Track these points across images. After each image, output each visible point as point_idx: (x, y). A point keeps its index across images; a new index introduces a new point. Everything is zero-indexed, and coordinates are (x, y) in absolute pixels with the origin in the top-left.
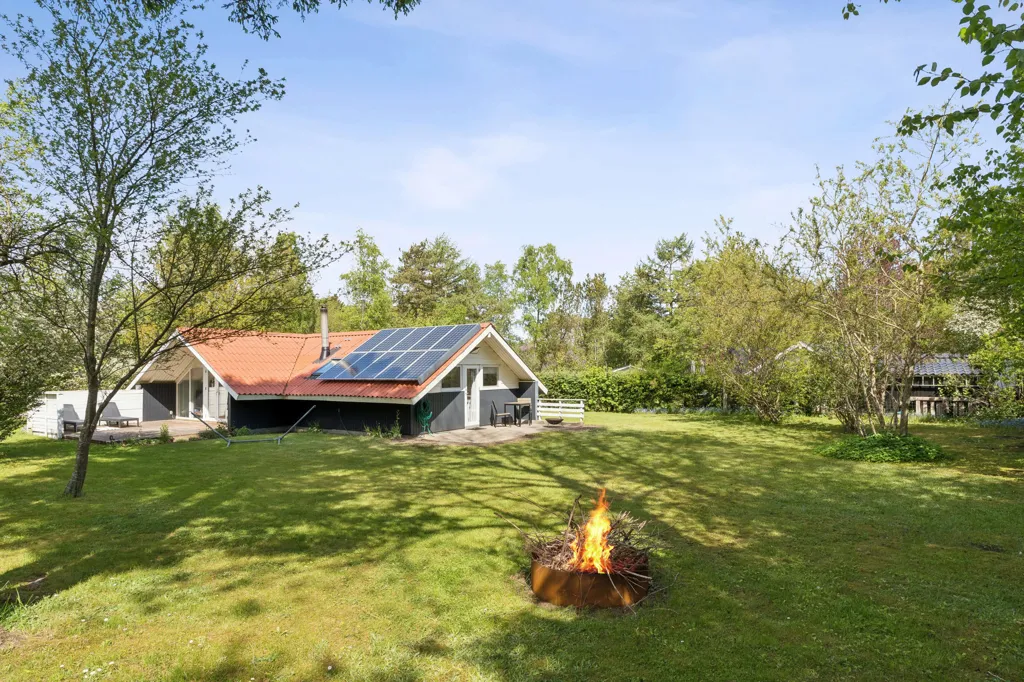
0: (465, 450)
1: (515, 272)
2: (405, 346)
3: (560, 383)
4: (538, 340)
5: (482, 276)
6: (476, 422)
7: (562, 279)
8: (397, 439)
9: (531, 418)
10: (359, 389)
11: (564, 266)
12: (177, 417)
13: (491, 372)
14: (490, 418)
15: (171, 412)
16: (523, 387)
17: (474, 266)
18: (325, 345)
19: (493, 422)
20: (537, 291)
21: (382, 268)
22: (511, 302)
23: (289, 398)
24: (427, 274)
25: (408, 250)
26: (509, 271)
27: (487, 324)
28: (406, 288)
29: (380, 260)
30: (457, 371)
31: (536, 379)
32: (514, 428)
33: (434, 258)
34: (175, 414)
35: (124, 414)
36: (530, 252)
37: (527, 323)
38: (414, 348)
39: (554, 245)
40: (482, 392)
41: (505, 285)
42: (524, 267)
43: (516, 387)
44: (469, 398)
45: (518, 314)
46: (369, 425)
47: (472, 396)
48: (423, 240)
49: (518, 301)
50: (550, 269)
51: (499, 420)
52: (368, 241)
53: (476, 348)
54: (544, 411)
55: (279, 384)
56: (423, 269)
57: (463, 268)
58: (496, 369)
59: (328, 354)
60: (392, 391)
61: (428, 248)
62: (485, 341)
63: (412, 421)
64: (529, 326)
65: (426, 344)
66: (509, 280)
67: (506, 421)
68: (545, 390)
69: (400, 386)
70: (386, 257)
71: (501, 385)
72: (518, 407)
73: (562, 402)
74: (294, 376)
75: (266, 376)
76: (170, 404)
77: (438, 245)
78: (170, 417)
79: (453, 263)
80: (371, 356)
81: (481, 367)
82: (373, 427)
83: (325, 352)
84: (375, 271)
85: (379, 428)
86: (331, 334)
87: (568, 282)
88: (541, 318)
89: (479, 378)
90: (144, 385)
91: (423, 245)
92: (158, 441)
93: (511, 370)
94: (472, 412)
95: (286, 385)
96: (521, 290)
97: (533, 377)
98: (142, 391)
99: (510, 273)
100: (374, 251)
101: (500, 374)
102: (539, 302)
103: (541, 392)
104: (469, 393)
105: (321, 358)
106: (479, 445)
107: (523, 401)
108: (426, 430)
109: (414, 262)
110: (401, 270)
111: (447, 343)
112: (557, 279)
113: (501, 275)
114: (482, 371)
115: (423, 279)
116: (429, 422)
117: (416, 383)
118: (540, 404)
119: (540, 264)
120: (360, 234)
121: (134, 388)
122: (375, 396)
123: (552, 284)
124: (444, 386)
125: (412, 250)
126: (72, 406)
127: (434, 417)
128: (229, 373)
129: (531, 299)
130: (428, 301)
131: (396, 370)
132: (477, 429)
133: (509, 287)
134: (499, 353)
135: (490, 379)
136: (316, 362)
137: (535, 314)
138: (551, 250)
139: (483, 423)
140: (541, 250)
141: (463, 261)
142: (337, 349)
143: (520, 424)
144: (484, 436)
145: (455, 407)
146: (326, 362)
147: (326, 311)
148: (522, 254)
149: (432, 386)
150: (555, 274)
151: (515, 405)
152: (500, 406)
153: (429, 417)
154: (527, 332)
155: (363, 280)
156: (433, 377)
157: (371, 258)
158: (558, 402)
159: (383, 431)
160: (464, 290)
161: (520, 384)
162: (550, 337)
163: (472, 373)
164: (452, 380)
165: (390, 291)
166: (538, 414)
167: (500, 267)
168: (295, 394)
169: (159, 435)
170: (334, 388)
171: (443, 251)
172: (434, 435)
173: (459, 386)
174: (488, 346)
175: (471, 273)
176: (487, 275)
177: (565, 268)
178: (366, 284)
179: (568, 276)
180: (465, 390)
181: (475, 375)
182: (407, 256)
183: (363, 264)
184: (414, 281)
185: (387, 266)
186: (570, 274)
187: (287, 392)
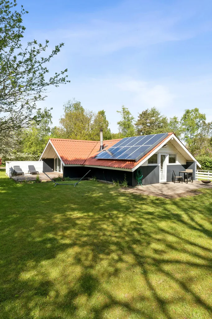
0: (157, 200)
1: (181, 120)
2: (132, 144)
3: (205, 162)
4: (191, 145)
5: (169, 122)
6: (165, 180)
7: (201, 121)
8: (125, 188)
9: (193, 179)
10: (110, 163)
11: (202, 117)
12: (54, 171)
13: (173, 157)
14: (172, 178)
15: (52, 169)
16: (189, 164)
17: (165, 118)
18: (102, 145)
19: (173, 180)
20: (190, 127)
21: (131, 119)
22: (180, 131)
23: (85, 166)
24: (148, 121)
25: (141, 113)
26: (179, 120)
27: (171, 133)
28: (141, 127)
29: (130, 116)
30: (155, 155)
31: (196, 161)
32: (184, 184)
33: (150, 116)
34: (54, 170)
35: (37, 170)
36: (188, 112)
37: (186, 139)
38: (136, 145)
39: (198, 108)
40: (168, 166)
41: (178, 125)
42: (185, 118)
43: (185, 164)
44: (162, 168)
45: (183, 136)
46: (114, 180)
47: (163, 167)
48: (147, 109)
49: (183, 131)
50: (196, 117)
51: (177, 179)
52: (126, 110)
53: (165, 145)
54: (200, 176)
55: (82, 160)
56: (146, 120)
57: (161, 119)
58: (175, 155)
59: (103, 148)
60: (123, 165)
61: (148, 112)
62: (170, 142)
63: (133, 179)
64: (187, 140)
65: (141, 143)
66: (179, 123)
67: (180, 180)
68: (200, 166)
69: (127, 162)
70: (132, 115)
71: (177, 163)
72: (186, 174)
73: (210, 172)
74: (89, 157)
75: (78, 157)
76: (52, 167)
77: (152, 110)
78: (52, 171)
79: (157, 117)
80: (118, 149)
81: (168, 154)
82: (116, 181)
83: (102, 148)
84: (129, 120)
85: (118, 182)
86: (104, 141)
87: (204, 123)
88: (192, 137)
89: (167, 159)
90: (44, 160)
91: (146, 111)
92: (34, 182)
93: (182, 156)
94: (163, 175)
95: (85, 161)
96: (184, 127)
97: (194, 159)
98: (43, 162)
99: (180, 121)
100: (128, 113)
101: (177, 158)
102: (191, 131)
103: (198, 167)
104: (162, 165)
105: (100, 150)
106: (166, 196)
107: (189, 171)
108: (140, 184)
109: (144, 117)
110: (139, 120)
111: (151, 142)
112: (199, 122)
113: (176, 121)
114: (168, 156)
115: (146, 123)
116: (142, 180)
117: (134, 161)
118: (197, 172)
119: (192, 116)
120: (123, 107)
121: (40, 161)
122: (116, 167)
123: (197, 124)
124: (149, 163)
125: (142, 113)
126: (19, 166)
127: (143, 178)
128: (63, 156)
129: (188, 130)
130: (148, 131)
131: (126, 155)
132: (165, 183)
133: (179, 126)
134: (177, 148)
135: (172, 160)
136: (98, 152)
137: (190, 135)
138: (196, 110)
139: (168, 180)
140: (193, 111)
141: (161, 116)
142: (106, 146)
143: (187, 182)
144: (169, 189)
145: (155, 173)
146: (101, 151)
147: (102, 131)
148: (184, 113)
149: (143, 162)
150: (198, 120)
151: (184, 173)
152: (177, 173)
153: (141, 178)
154: (186, 142)
155: (124, 124)
156: (143, 158)
157: (127, 116)
158: (208, 172)
159: (120, 183)
160: (162, 127)
161: (187, 163)
162: (196, 144)
163: (163, 157)
164: (153, 160)
165: (135, 128)
166: (196, 177)
167: (175, 118)
168: (87, 165)
169: (36, 179)
170: (101, 162)
171: (154, 113)
172: (144, 186)
173: (156, 163)
174: (172, 144)
175: (164, 121)
176: (171, 122)
177: (203, 117)
178: (126, 125)
179: (204, 120)
180: (160, 165)
181: (165, 158)
182: (141, 115)
183: (125, 118)
184: (143, 124)
185: (133, 118)
186: (205, 119)
187: (84, 164)
